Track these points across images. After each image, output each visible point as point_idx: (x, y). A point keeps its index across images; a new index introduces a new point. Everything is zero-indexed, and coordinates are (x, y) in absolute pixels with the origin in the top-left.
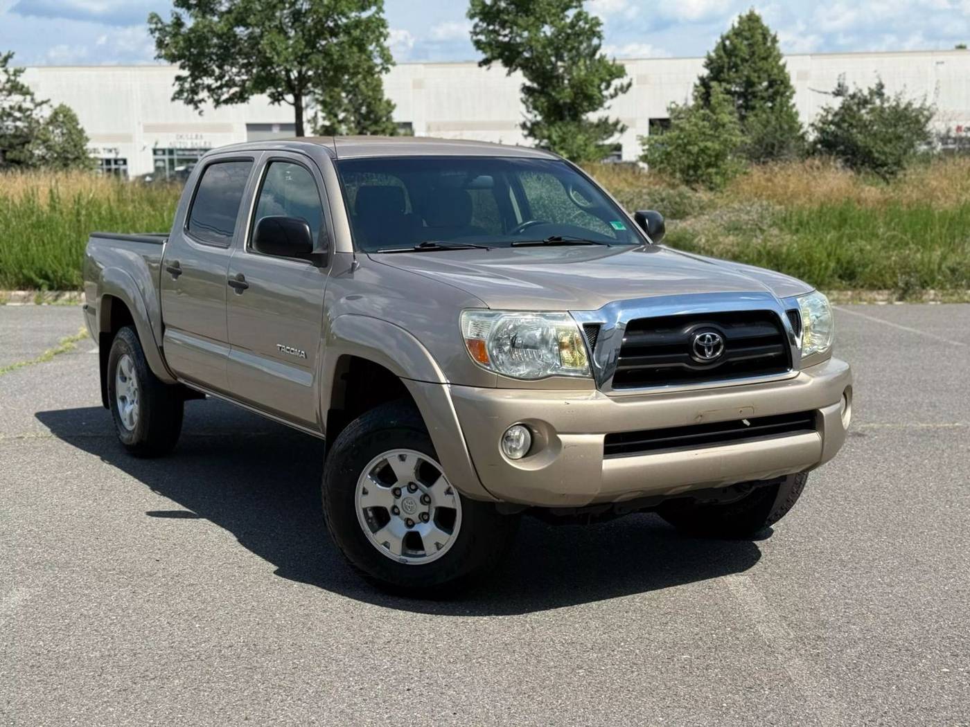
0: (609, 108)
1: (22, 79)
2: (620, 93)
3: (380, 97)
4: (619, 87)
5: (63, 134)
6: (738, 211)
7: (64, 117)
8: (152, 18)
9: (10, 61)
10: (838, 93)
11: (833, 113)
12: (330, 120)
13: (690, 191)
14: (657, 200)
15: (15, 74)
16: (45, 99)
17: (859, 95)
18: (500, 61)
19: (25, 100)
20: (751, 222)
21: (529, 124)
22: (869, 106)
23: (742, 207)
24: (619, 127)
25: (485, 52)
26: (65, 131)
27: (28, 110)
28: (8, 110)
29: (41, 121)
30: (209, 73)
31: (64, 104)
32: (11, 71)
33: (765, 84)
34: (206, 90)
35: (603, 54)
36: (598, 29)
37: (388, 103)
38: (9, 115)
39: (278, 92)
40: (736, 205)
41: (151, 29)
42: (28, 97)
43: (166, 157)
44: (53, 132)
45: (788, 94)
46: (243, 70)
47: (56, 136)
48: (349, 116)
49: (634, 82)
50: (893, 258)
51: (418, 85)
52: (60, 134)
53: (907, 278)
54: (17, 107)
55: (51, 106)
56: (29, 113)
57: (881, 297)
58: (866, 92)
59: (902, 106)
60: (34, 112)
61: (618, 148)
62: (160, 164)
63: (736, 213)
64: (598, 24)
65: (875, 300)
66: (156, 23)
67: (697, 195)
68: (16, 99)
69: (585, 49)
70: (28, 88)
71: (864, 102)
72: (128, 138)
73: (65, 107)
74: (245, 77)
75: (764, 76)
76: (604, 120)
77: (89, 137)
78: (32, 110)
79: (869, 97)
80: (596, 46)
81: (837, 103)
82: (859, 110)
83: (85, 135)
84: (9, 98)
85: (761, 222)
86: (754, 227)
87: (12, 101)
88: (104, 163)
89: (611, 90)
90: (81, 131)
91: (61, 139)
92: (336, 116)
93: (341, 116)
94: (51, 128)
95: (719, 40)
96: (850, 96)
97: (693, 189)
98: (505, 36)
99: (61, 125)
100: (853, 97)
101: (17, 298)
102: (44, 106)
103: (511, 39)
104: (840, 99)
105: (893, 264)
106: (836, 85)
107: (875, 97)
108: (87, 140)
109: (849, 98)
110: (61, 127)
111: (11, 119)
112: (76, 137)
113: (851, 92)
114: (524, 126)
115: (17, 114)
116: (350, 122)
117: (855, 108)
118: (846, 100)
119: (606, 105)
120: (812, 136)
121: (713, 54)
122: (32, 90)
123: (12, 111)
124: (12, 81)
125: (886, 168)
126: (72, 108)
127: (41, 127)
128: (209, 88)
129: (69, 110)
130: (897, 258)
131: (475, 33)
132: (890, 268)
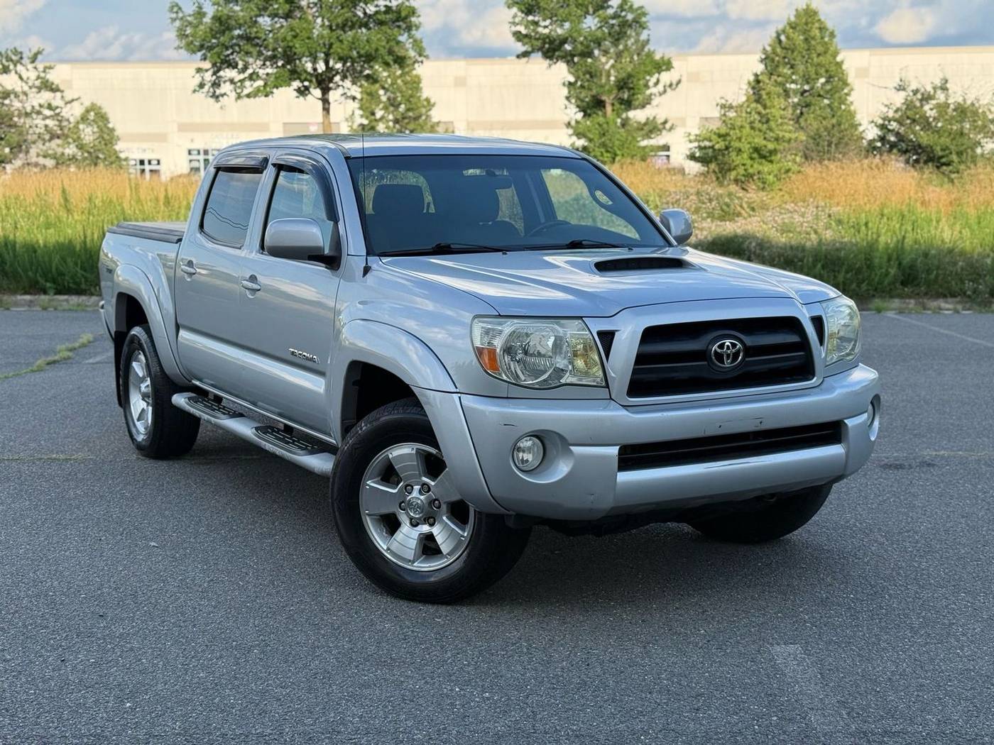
0: (657, 106)
1: (52, 77)
2: (668, 90)
3: (419, 94)
4: (668, 83)
5: (94, 133)
6: (791, 212)
7: (96, 115)
8: (172, 8)
9: (40, 57)
10: (901, 88)
11: (895, 108)
12: (367, 118)
13: (741, 191)
14: (706, 201)
15: (44, 71)
16: (75, 97)
17: (923, 90)
18: (540, 54)
19: (54, 98)
20: (805, 224)
21: (573, 123)
22: (934, 102)
23: (796, 208)
24: (668, 126)
25: (524, 45)
26: (96, 130)
27: (57, 107)
28: (37, 108)
29: (72, 120)
30: (233, 65)
31: (95, 102)
32: (41, 67)
33: (822, 80)
34: (228, 83)
35: (652, 49)
36: (644, 19)
37: (428, 100)
38: (39, 113)
39: (304, 86)
40: (790, 206)
41: (171, 18)
42: (58, 94)
43: (202, 157)
44: (83, 130)
45: (846, 91)
46: (268, 63)
47: (88, 134)
48: (386, 115)
49: (684, 80)
50: (960, 263)
51: (460, 82)
52: (91, 133)
53: (975, 285)
54: (46, 105)
55: (82, 104)
56: (58, 111)
57: (948, 306)
58: (929, 89)
59: (969, 102)
60: (64, 110)
61: (666, 148)
62: (195, 164)
63: (789, 215)
64: (645, 14)
65: (940, 309)
66: (177, 12)
67: (748, 195)
68: (46, 96)
69: (633, 44)
70: (57, 86)
71: (926, 98)
72: (161, 138)
73: (96, 105)
74: (269, 70)
75: (822, 71)
76: (651, 118)
77: (120, 136)
78: (61, 108)
79: (932, 93)
80: (643, 41)
81: (899, 99)
82: (922, 106)
83: (116, 133)
84: (39, 95)
85: (817, 224)
86: (809, 229)
87: (41, 97)
88: (138, 163)
89: (660, 87)
90: (113, 130)
91: (91, 138)
92: (373, 114)
93: (379, 114)
94: (81, 126)
95: (774, 35)
96: (913, 91)
97: (743, 189)
98: (546, 27)
99: (92, 123)
100: (915, 92)
101: (23, 302)
102: (75, 103)
103: (551, 30)
104: (903, 94)
105: (959, 270)
106: (898, 80)
107: (939, 92)
108: (118, 139)
109: (911, 94)
110: (92, 125)
111: (41, 117)
112: (107, 137)
113: (913, 87)
114: (569, 125)
115: (47, 112)
116: (388, 121)
117: (918, 104)
118: (909, 95)
119: (654, 102)
120: (872, 133)
121: (769, 49)
122: (62, 87)
123: (42, 110)
124: (42, 78)
125: (951, 168)
126: (103, 106)
127: (71, 126)
128: (232, 81)
129: (100, 108)
130: (964, 264)
131: (514, 24)
132: (956, 274)
